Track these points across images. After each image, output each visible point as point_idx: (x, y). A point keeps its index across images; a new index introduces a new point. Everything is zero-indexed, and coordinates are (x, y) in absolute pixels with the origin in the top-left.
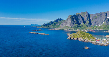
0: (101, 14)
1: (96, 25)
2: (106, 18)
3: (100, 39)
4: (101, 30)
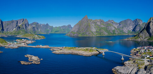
0: (13, 22)
1: (8, 31)
2: (17, 25)
3: (12, 43)
4: (12, 35)
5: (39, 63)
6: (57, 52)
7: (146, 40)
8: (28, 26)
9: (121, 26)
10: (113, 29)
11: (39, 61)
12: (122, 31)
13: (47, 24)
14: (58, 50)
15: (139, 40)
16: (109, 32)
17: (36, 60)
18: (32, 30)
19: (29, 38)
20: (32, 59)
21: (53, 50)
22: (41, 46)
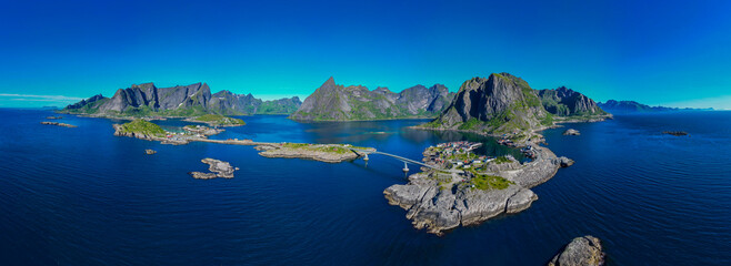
1: (168, 109)
3: (175, 133)
4: (176, 117)
5: (231, 176)
6: (270, 153)
7: (455, 128)
8: (210, 98)
9: (404, 100)
10: (388, 106)
11: (232, 173)
12: (406, 111)
13: (250, 95)
14: (272, 149)
15: (442, 129)
16: (377, 112)
17: (225, 169)
18: (218, 107)
19: (210, 123)
20: (217, 168)
21: (262, 150)
22: (236, 141)
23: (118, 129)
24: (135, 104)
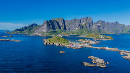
1: (71, 31)
2: (80, 24)
3: (74, 43)
4: (74, 35)
5: (104, 67)
8: (93, 25)
11: (105, 65)
13: (117, 22)
17: (101, 62)
18: (97, 29)
19: (93, 38)
20: (96, 61)
21: (124, 55)
22: (107, 48)
23: (46, 41)
24: (54, 28)
